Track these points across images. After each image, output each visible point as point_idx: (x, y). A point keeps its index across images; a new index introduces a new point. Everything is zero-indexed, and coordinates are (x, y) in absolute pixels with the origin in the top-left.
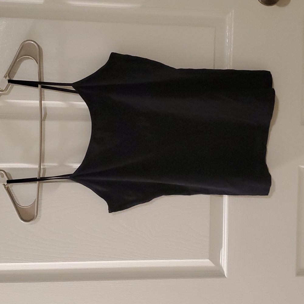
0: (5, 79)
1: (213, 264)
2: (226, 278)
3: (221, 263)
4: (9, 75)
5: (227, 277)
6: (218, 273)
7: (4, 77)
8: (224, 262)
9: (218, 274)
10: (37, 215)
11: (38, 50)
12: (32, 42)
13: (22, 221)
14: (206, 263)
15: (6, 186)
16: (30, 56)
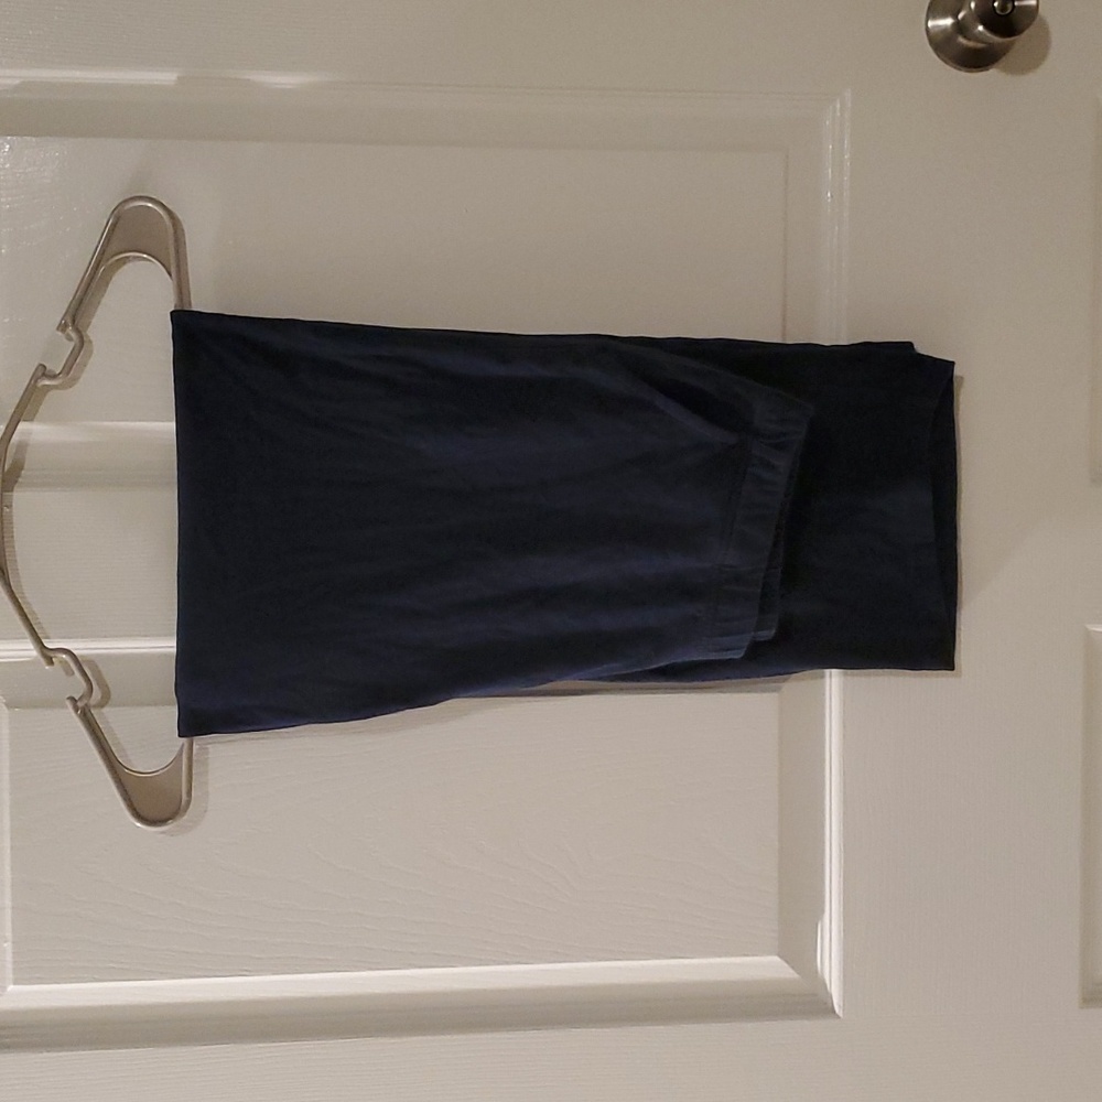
0: (60, 333)
1: (791, 971)
2: (838, 1017)
3: (822, 969)
4: (74, 321)
5: (841, 1015)
6: (809, 1003)
7: (58, 329)
8: (830, 967)
9: (811, 1004)
10: (188, 802)
11: (171, 231)
12: (150, 205)
13: (138, 824)
14: (767, 967)
15: (80, 704)
16: (145, 253)
